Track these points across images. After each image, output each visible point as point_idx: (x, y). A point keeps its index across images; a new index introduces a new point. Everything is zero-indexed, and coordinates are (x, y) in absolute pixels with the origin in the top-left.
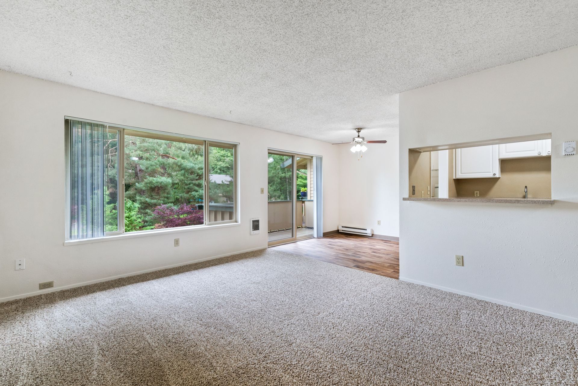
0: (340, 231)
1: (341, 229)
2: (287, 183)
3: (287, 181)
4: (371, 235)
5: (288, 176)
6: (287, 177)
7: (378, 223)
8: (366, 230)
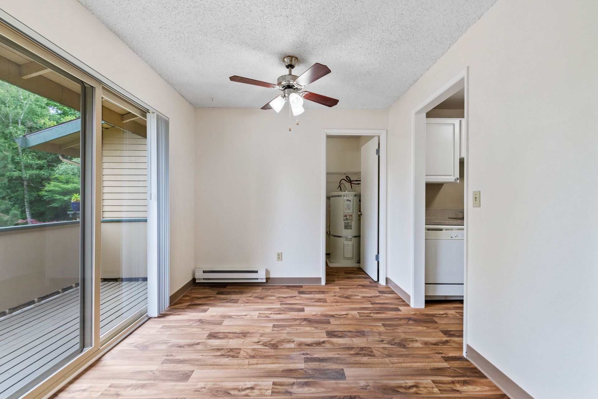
0: (197, 281)
1: (200, 276)
2: (25, 187)
3: (25, 183)
4: (264, 281)
5: (28, 176)
6: (26, 177)
7: (278, 256)
8: (256, 272)
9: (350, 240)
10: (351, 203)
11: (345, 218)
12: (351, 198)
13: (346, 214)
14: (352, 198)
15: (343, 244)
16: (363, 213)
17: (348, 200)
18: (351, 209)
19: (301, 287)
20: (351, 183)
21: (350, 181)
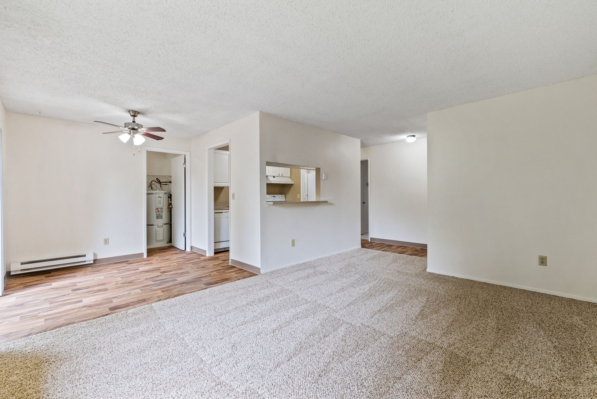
0: (12, 274)
1: (17, 268)
4: (92, 262)
7: (105, 241)
8: (85, 256)
9: (162, 227)
10: (162, 199)
11: (157, 210)
12: (161, 195)
13: (158, 207)
14: (163, 195)
15: (155, 230)
16: (173, 206)
17: (159, 197)
18: (162, 203)
19: (128, 261)
20: (160, 184)
21: (160, 183)
